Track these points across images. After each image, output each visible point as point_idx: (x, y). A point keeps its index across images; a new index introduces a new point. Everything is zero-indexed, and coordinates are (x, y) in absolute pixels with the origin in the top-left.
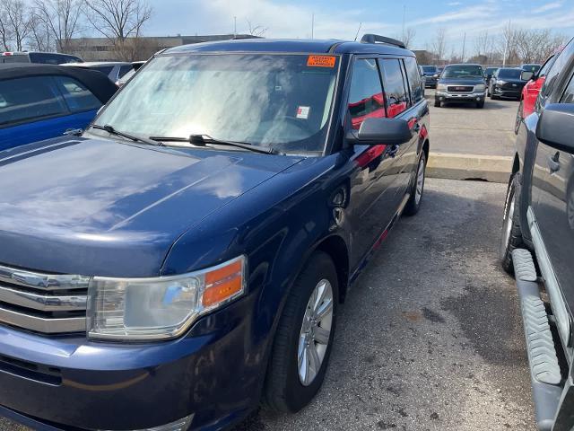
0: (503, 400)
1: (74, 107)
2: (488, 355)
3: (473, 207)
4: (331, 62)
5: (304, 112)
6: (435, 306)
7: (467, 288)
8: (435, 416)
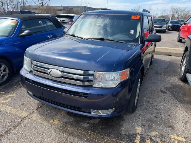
0: (187, 112)
1: (50, 29)
2: (181, 102)
3: (168, 63)
4: (138, 18)
5: (132, 32)
6: (163, 89)
7: (172, 85)
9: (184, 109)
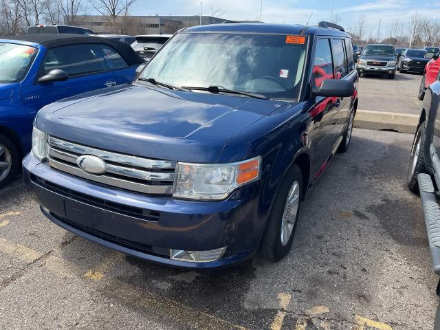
0: (409, 264)
1: (111, 67)
2: (397, 239)
4: (302, 41)
5: (285, 74)
6: (361, 209)
7: (384, 200)
8: (364, 270)
9: (404, 257)
